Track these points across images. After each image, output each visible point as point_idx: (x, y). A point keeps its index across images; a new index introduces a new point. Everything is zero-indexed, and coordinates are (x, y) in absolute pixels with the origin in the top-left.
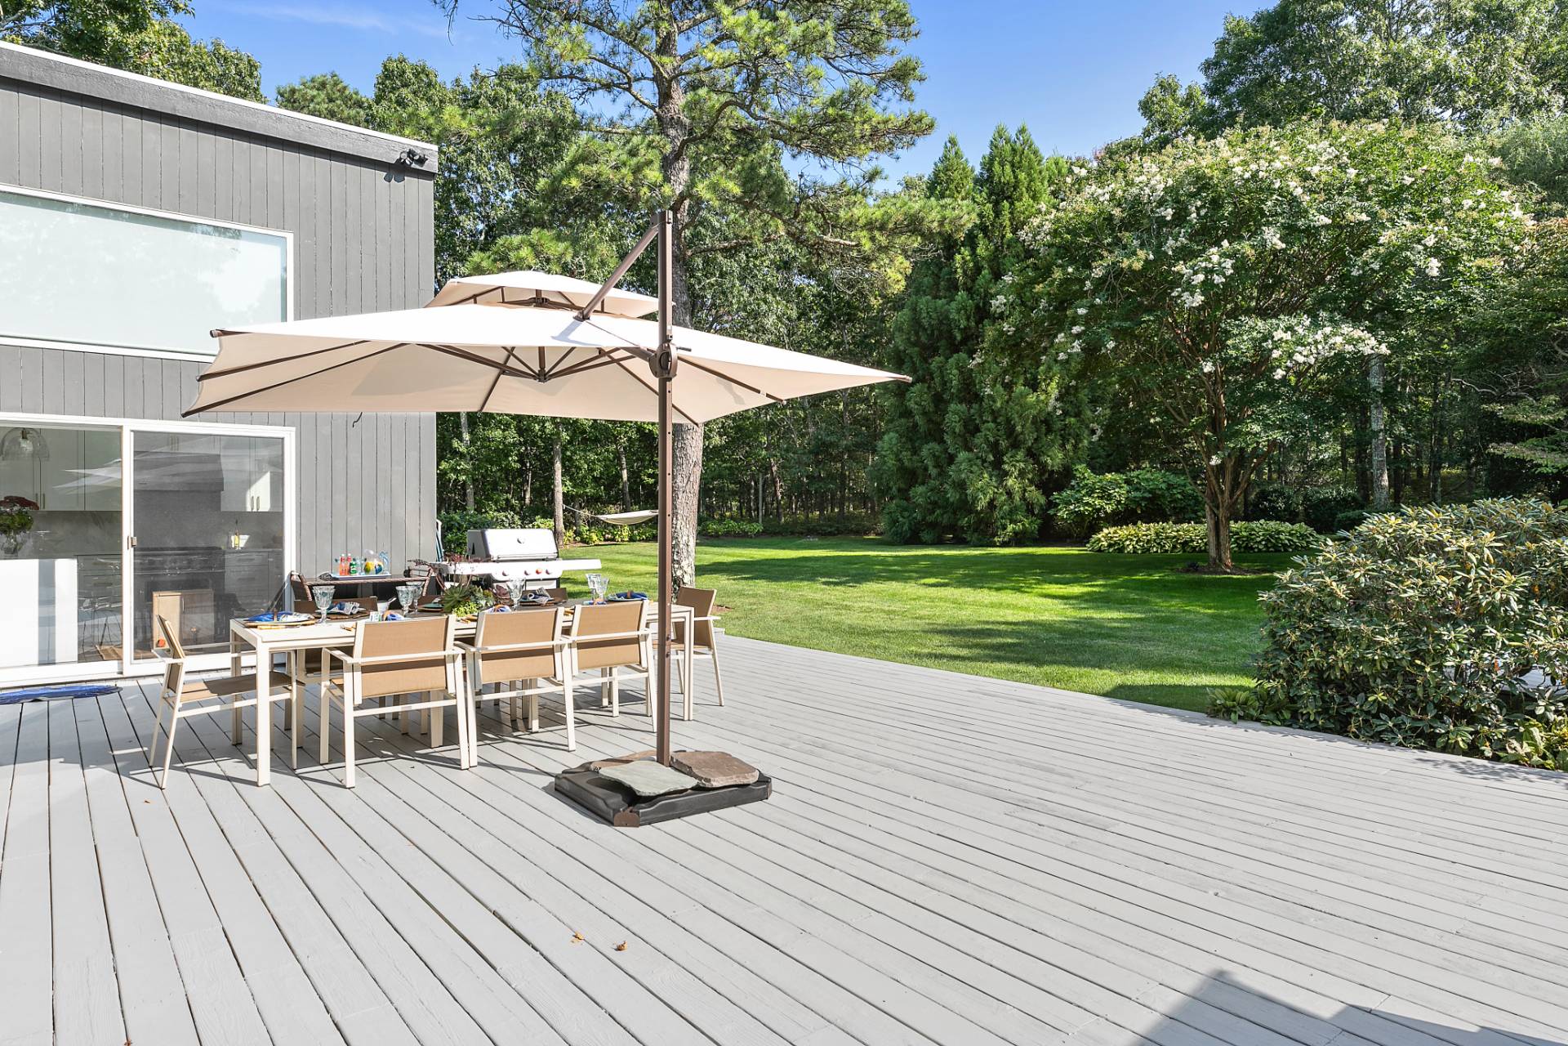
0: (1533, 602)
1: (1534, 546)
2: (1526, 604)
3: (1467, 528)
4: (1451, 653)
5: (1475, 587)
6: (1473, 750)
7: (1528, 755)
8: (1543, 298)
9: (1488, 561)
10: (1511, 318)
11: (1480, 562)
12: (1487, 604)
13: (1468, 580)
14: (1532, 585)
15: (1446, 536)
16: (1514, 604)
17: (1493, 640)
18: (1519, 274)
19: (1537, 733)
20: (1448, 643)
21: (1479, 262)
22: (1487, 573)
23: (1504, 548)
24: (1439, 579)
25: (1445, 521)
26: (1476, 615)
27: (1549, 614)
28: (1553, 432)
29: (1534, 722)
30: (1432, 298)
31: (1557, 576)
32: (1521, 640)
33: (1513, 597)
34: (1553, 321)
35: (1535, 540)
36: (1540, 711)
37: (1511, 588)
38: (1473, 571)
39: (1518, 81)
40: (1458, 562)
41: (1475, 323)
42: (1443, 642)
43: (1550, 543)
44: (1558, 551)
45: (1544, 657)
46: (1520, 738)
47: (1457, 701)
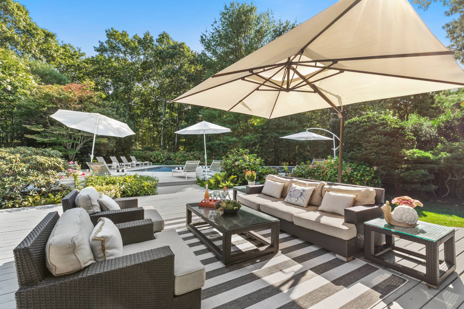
0: (30, 170)
1: (30, 157)
2: (28, 170)
3: (13, 153)
4: (7, 184)
5: (14, 167)
6: (13, 206)
7: (28, 204)
8: (39, 103)
9: (18, 161)
10: (31, 105)
11: (16, 162)
12: (18, 171)
13: (13, 166)
14: (30, 166)
15: (6, 155)
16: (25, 171)
17: (19, 180)
18: (33, 96)
19: (30, 199)
20: (6, 181)
21: (23, 90)
22: (18, 164)
23: (22, 158)
24: (4, 166)
25: (7, 152)
26: (15, 174)
27: (33, 172)
28: (41, 133)
29: (29, 197)
30: (9, 96)
31: (36, 164)
32: (26, 179)
33: (24, 169)
34: (41, 108)
35: (31, 156)
36: (31, 194)
37: (24, 167)
38: (14, 164)
39: (35, 51)
40: (10, 161)
41: (21, 105)
42: (5, 181)
43: (34, 157)
44: (36, 158)
45: (32, 182)
46: (25, 201)
47: (9, 196)
